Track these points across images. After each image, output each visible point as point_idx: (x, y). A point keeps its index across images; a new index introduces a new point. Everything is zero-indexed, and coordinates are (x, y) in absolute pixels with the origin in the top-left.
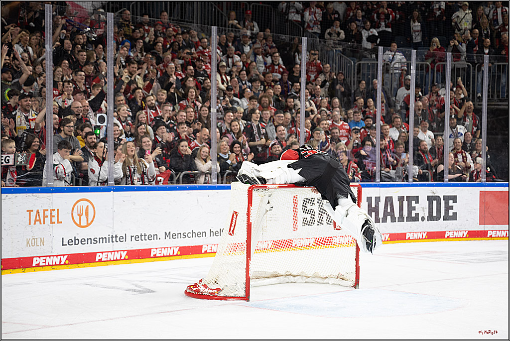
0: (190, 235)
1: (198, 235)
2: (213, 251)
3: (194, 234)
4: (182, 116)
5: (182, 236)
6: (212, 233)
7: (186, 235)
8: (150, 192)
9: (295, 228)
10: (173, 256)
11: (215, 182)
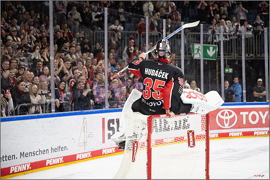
0: (38, 153)
1: (43, 152)
2: (53, 164)
3: (40, 152)
4: (6, 64)
5: (32, 154)
6: (52, 150)
7: (35, 153)
8: (10, 122)
9: (104, 142)
10: (26, 170)
11: (54, 111)
